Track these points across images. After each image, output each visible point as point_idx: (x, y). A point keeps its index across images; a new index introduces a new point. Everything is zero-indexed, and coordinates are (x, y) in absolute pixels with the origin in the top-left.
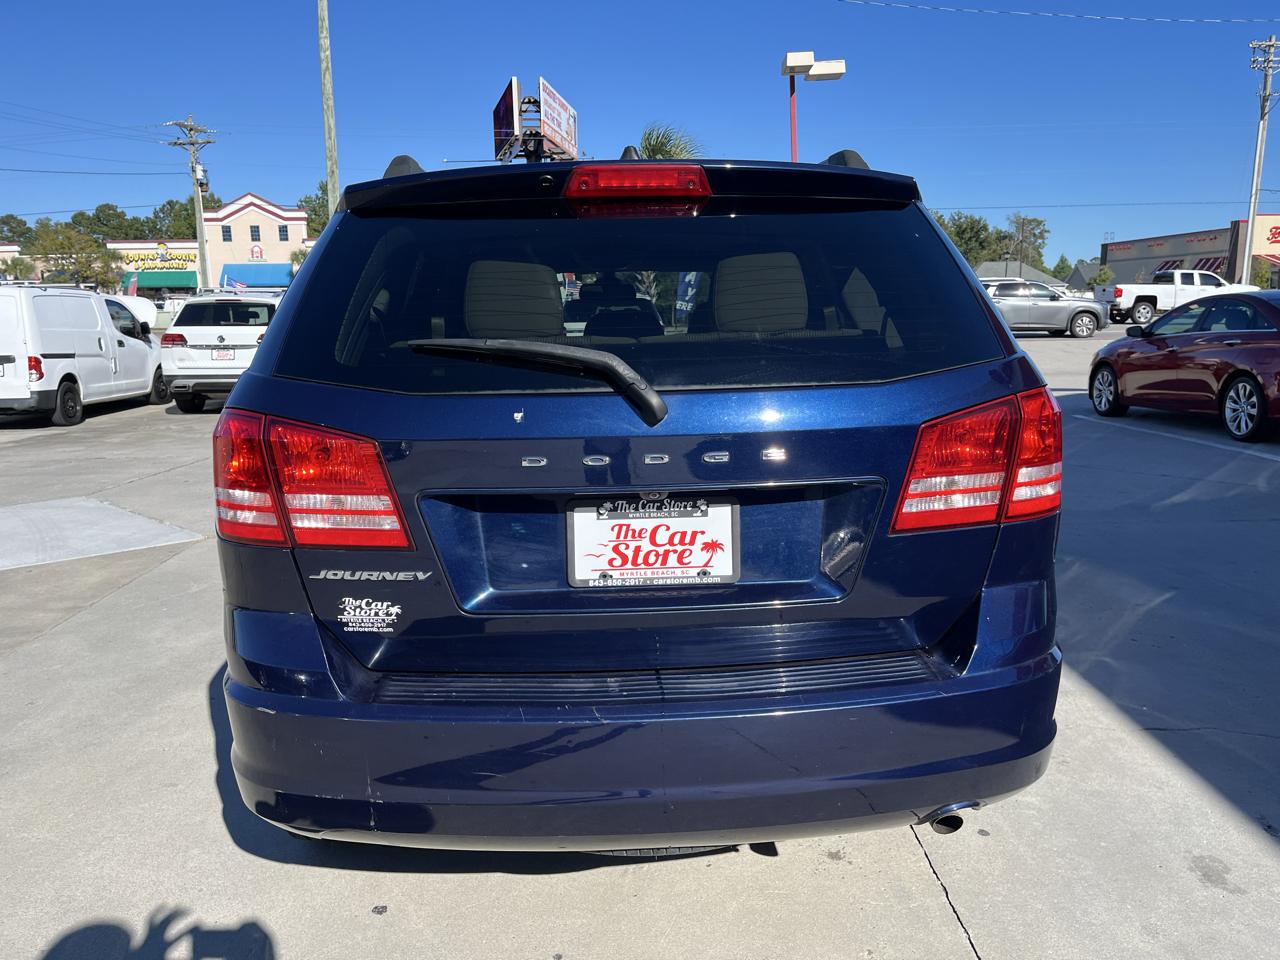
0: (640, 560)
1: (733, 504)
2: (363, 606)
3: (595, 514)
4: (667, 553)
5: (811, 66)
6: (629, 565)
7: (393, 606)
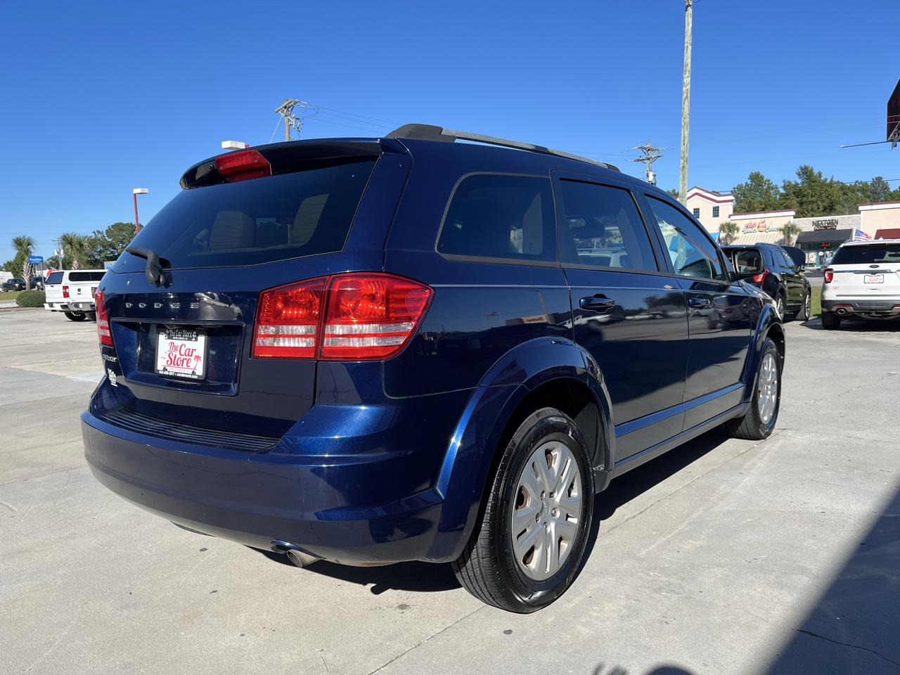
1: (205, 335)
3: (164, 336)
4: (184, 359)
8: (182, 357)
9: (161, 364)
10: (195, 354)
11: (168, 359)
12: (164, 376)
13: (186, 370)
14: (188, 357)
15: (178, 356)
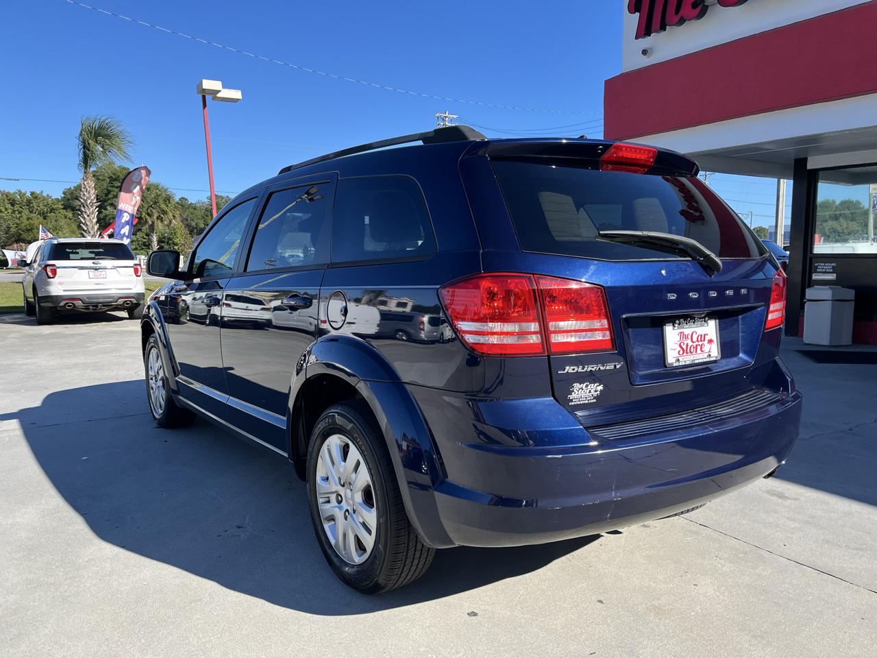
0: (688, 351)
1: (715, 319)
2: (584, 388)
3: (672, 327)
4: (697, 345)
5: (220, 91)
6: (685, 354)
7: (599, 385)
8: (695, 344)
9: (672, 357)
10: (707, 338)
11: (679, 349)
12: (677, 368)
13: (701, 355)
14: (700, 343)
15: (690, 344)
